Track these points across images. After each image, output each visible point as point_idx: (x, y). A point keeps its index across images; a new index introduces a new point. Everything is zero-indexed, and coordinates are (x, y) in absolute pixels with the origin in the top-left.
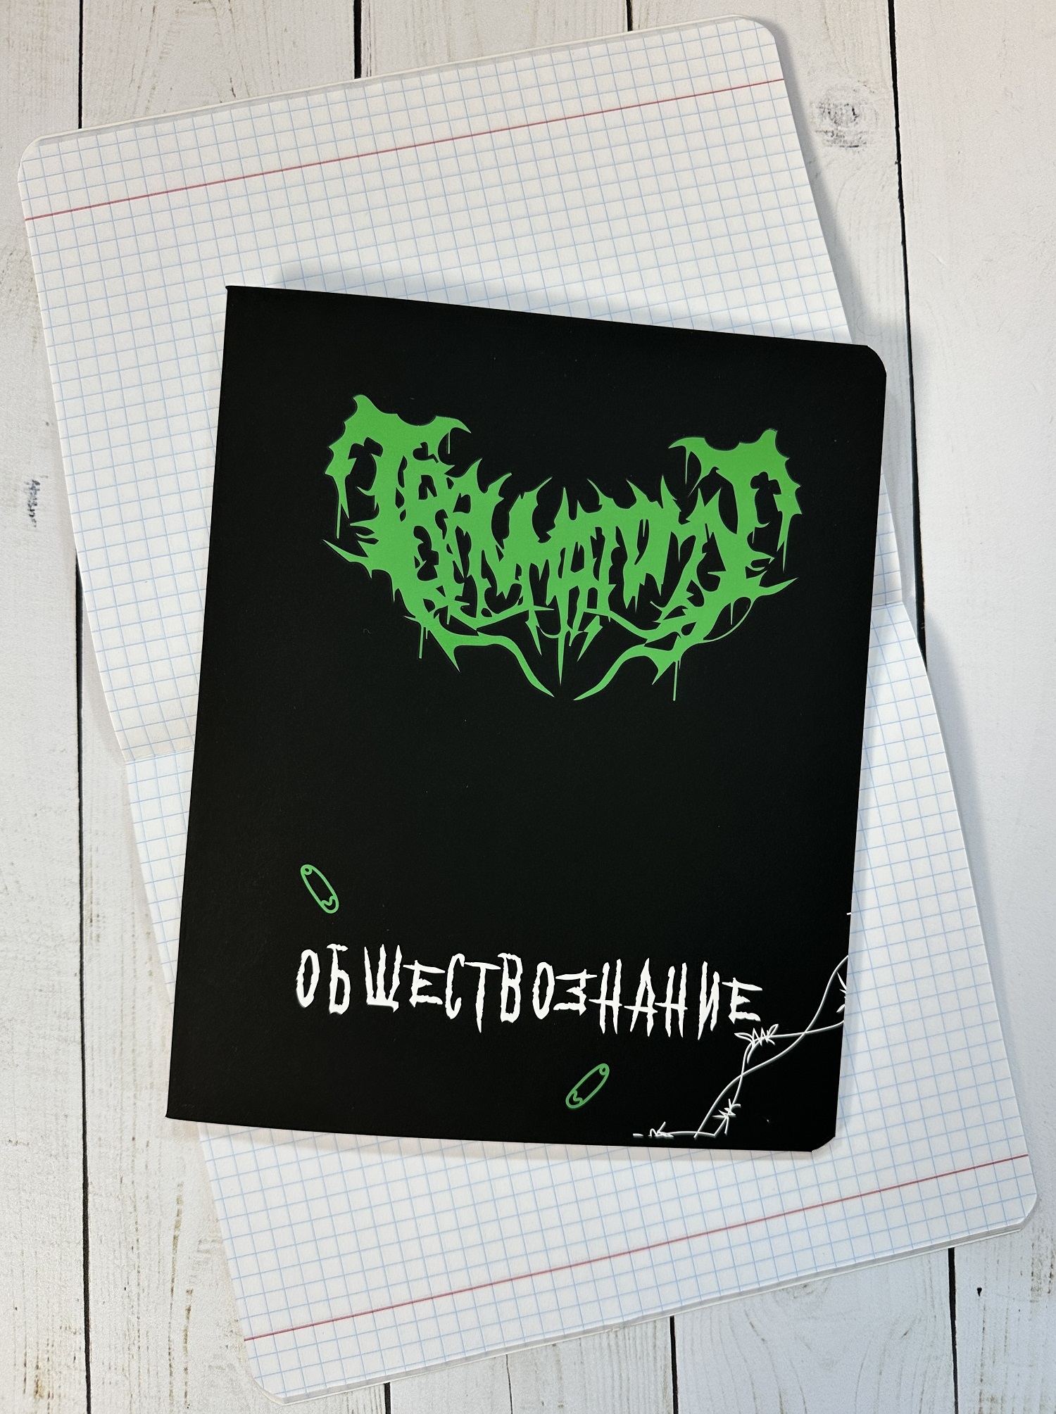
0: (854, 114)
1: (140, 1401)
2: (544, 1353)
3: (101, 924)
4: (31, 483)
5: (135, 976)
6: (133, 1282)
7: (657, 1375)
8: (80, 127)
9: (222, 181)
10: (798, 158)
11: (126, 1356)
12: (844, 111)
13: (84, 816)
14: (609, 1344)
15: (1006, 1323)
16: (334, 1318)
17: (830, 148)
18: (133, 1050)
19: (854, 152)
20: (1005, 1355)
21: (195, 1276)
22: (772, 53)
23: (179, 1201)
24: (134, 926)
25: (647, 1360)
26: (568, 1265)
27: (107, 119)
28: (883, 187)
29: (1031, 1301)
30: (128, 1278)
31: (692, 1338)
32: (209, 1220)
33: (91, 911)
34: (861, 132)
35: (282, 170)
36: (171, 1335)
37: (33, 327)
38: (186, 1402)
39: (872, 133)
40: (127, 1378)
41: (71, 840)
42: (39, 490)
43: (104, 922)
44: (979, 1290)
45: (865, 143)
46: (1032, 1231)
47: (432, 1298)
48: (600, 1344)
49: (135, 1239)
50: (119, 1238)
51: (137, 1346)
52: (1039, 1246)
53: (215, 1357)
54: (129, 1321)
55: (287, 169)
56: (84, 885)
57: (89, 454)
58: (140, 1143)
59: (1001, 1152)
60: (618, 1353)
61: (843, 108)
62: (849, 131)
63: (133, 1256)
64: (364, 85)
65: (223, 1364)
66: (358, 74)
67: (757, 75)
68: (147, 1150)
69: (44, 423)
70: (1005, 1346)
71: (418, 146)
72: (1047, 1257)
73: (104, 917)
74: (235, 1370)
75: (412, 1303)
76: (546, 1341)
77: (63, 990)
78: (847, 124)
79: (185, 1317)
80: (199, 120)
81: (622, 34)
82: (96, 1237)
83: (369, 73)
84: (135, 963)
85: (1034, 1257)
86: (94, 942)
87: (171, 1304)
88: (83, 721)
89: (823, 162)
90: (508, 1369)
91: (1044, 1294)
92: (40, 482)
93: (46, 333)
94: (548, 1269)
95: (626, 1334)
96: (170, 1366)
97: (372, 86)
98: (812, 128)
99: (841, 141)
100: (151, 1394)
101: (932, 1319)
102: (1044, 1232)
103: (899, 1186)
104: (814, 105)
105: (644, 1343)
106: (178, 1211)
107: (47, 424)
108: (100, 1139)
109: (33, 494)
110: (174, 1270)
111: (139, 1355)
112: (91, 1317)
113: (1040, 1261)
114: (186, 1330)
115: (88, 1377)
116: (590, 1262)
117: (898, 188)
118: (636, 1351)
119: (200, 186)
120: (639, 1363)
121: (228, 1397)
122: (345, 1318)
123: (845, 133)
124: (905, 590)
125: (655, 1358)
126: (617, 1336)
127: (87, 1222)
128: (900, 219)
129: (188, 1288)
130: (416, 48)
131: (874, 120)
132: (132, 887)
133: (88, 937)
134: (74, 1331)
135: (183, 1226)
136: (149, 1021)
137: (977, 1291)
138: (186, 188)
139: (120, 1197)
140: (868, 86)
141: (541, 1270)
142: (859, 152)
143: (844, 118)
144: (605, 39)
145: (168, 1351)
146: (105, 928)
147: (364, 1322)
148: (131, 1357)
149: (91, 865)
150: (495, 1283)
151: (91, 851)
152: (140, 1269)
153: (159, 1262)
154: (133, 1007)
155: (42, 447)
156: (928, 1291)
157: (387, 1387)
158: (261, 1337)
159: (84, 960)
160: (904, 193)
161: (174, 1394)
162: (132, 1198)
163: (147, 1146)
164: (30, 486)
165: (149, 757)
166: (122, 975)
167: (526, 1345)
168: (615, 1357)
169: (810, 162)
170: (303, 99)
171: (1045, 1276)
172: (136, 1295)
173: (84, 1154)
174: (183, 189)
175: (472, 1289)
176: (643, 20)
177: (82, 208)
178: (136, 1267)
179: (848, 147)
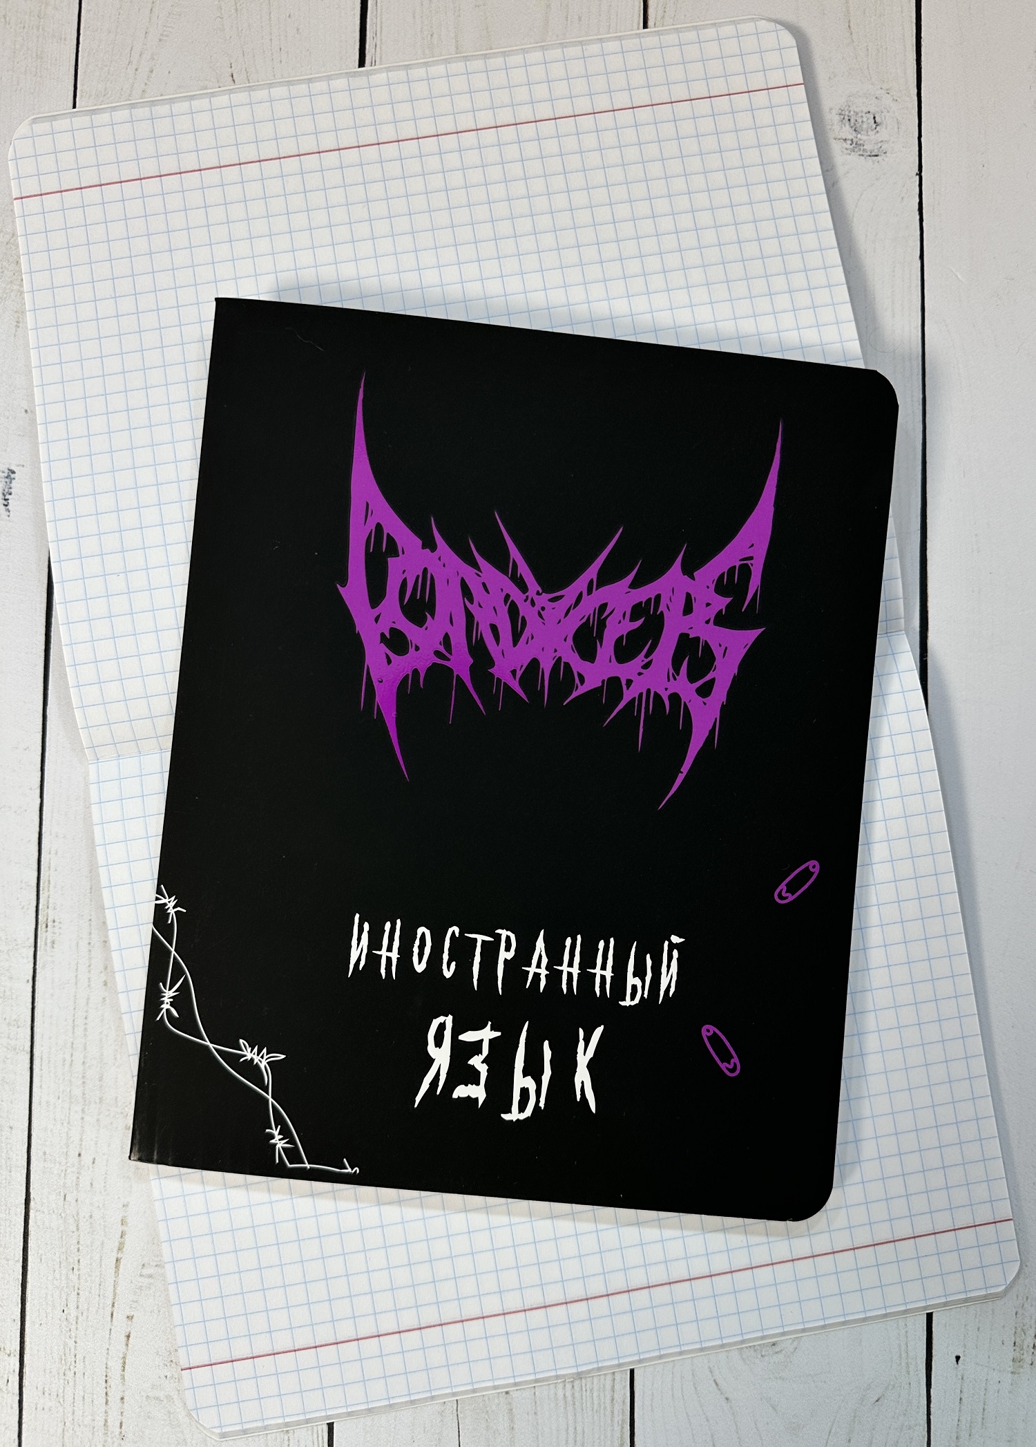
0: (875, 122)
1: (73, 1430)
2: (496, 1401)
3: (56, 930)
4: (7, 471)
5: (89, 986)
6: (72, 1305)
7: (613, 1430)
8: (74, 107)
9: (217, 167)
10: (815, 166)
11: (62, 1381)
12: (865, 119)
13: (44, 817)
14: (565, 1395)
15: (985, 1394)
16: (275, 1351)
17: (848, 156)
18: (84, 1062)
19: (873, 162)
20: (982, 1428)
21: (136, 1302)
22: (793, 56)
23: (123, 1222)
24: (90, 934)
25: (604, 1414)
26: (523, 1308)
27: (103, 101)
28: (902, 198)
29: (1012, 1373)
30: (67, 1300)
31: (652, 1393)
32: (154, 1244)
33: (47, 916)
34: (882, 141)
35: (280, 158)
36: (109, 1362)
37: (16, 312)
38: (121, 1433)
39: (893, 142)
40: (61, 1405)
41: (30, 841)
42: (14, 479)
43: (60, 928)
44: (958, 1358)
45: (885, 153)
46: (1015, 1297)
47: (379, 1336)
48: (556, 1394)
49: (76, 1259)
50: (60, 1257)
51: (72, 1372)
52: (1023, 1314)
53: (153, 1387)
54: (65, 1344)
55: (284, 157)
56: (41, 888)
57: (67, 441)
58: (87, 1159)
59: (984, 1214)
60: (574, 1404)
61: (864, 115)
62: (869, 140)
63: (74, 1277)
64: (368, 74)
65: (161, 1395)
66: (362, 63)
67: (776, 78)
68: (93, 1167)
69: (23, 410)
70: (983, 1419)
71: (420, 138)
72: (1031, 1327)
73: (60, 923)
74: (174, 1402)
75: (358, 1340)
76: (495, 1388)
77: (14, 997)
78: (867, 133)
79: (124, 1343)
80: (196, 104)
81: (638, 32)
82: (36, 1255)
83: (374, 63)
84: (89, 971)
85: (1017, 1325)
86: (48, 948)
87: (111, 1330)
88: (48, 719)
89: (841, 170)
90: (457, 1416)
91: (1027, 1365)
92: (15, 470)
93: (29, 317)
94: (501, 1312)
95: (584, 1385)
96: (106, 1394)
97: (376, 75)
98: (831, 135)
99: (860, 149)
100: (86, 1423)
101: (907, 1386)
102: (1029, 1300)
103: (874, 1245)
104: (834, 112)
105: (602, 1395)
106: (122, 1233)
107: (26, 411)
108: (45, 1153)
109: (8, 483)
110: (115, 1294)
111: (75, 1381)
112: (27, 1339)
113: (1023, 1330)
114: (124, 1358)
115: (21, 1402)
116: (545, 1307)
117: (918, 200)
118: (593, 1403)
119: (195, 171)
120: (595, 1417)
121: (165, 1430)
122: (286, 1352)
123: (864, 142)
124: (908, 619)
125: (613, 1412)
126: (573, 1387)
127: (28, 1238)
128: (918, 232)
129: (128, 1314)
130: (423, 39)
131: (896, 130)
132: (91, 893)
133: (43, 943)
134: (8, 1352)
135: (127, 1247)
136: (101, 1033)
137: (955, 1359)
138: (180, 173)
139: (62, 1215)
140: (891, 94)
141: (494, 1313)
142: (878, 162)
143: (865, 126)
144: (620, 36)
145: (104, 1378)
146: (60, 934)
147: (307, 1357)
148: (66, 1383)
149: (49, 867)
150: (445, 1324)
151: (50, 853)
152: (80, 1291)
153: (100, 1285)
154: (86, 1018)
155: (19, 435)
156: (904, 1355)
157: (331, 1427)
158: (198, 1367)
159: (37, 967)
160: (924, 206)
161: (109, 1424)
162: (75, 1217)
163: (94, 1163)
164: (6, 475)
165: (113, 757)
166: (76, 983)
167: (474, 1391)
168: (570, 1408)
169: (827, 171)
170: (304, 86)
171: (1028, 1346)
172: (75, 1318)
173: (27, 1169)
174: (177, 173)
175: (420, 1329)
176: (659, 18)
177: (72, 190)
178: (76, 1288)
179: (867, 156)
